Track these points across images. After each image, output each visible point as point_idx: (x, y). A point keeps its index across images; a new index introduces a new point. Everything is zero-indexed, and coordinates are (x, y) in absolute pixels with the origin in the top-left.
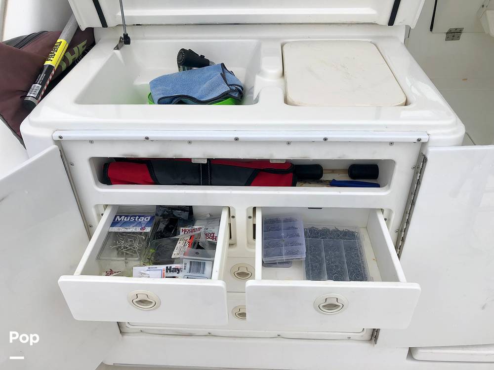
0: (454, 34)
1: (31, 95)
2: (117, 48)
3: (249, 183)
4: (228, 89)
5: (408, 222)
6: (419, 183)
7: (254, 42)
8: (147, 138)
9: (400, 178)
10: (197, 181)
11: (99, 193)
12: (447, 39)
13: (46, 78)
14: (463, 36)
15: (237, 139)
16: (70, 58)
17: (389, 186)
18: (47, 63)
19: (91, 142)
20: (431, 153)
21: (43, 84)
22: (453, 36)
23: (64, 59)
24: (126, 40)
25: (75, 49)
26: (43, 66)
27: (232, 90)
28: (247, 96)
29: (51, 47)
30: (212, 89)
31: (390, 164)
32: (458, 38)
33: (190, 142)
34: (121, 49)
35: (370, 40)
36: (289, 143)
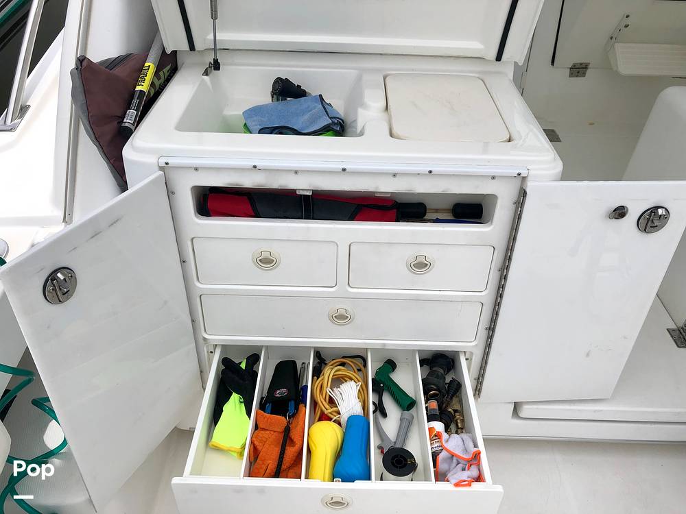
0: (578, 70)
1: (128, 121)
2: (206, 73)
3: (352, 218)
4: (330, 121)
5: (510, 259)
6: (520, 217)
7: (354, 73)
8: (255, 167)
9: (501, 214)
10: (299, 214)
11: (199, 224)
12: (571, 75)
13: (140, 103)
14: (588, 72)
15: (344, 170)
16: (157, 83)
17: (492, 222)
18: (138, 88)
19: (196, 169)
20: (530, 187)
21: (137, 110)
22: (578, 72)
23: (152, 84)
24: (216, 65)
25: (161, 73)
26: (134, 92)
27: (333, 123)
28: (349, 130)
29: (140, 71)
30: (312, 122)
31: (492, 198)
32: (584, 75)
33: (296, 172)
34: (211, 75)
35: (477, 75)
36: (394, 175)
